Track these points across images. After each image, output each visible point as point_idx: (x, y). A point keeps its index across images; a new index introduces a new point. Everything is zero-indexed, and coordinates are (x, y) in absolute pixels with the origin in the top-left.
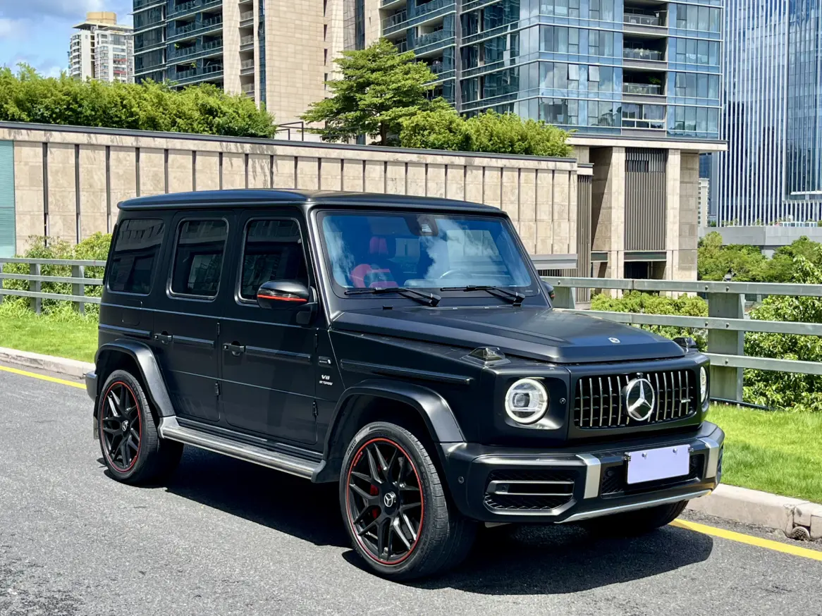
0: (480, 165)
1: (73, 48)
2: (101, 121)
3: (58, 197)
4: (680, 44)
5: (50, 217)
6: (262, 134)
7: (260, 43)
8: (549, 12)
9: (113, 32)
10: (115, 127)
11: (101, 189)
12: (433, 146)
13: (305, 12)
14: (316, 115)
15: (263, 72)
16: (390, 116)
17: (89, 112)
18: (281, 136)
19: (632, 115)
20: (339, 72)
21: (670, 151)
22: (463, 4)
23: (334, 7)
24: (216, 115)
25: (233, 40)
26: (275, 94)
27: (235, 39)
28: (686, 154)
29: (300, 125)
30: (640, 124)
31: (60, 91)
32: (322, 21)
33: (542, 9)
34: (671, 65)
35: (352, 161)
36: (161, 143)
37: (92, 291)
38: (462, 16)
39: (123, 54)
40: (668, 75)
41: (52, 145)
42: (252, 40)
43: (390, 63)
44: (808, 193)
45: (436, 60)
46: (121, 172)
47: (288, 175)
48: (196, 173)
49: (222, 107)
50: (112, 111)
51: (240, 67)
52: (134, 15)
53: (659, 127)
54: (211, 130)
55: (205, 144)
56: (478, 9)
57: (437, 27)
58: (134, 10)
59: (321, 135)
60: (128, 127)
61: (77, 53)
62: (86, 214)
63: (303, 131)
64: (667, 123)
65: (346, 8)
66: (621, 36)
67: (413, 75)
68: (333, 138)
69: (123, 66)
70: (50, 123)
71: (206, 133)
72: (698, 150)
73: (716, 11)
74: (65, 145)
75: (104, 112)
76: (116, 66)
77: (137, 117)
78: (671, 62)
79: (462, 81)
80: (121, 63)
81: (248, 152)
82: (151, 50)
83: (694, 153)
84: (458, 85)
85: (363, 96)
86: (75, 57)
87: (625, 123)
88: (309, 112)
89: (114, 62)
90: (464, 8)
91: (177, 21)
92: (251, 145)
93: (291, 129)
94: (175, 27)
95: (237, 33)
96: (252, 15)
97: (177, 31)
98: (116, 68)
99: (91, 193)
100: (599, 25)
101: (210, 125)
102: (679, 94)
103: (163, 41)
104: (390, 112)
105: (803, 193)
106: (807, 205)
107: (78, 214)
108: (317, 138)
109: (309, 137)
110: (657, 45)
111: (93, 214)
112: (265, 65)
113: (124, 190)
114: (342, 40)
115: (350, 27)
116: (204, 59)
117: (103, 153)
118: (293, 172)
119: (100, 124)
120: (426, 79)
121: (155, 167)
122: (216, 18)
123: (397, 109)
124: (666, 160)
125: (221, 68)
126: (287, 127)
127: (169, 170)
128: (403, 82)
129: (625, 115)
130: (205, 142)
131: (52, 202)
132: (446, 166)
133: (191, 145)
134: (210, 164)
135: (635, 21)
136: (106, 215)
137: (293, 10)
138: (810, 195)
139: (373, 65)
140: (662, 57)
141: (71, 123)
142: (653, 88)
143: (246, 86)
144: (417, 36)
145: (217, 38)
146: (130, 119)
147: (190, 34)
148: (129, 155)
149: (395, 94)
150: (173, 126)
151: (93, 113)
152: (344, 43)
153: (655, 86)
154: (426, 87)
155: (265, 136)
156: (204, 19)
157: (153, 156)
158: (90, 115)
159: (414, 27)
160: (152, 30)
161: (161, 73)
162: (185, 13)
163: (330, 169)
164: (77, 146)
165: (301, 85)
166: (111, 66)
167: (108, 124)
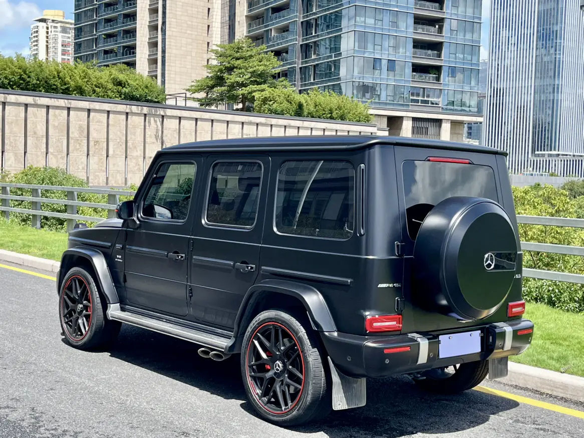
0: (309, 126)
1: (33, 35)
2: (44, 88)
3: (11, 141)
4: (453, 47)
5: (6, 154)
6: (156, 100)
7: (162, 37)
8: (362, 22)
9: (62, 25)
10: (54, 93)
11: (42, 136)
12: (276, 112)
13: (194, 16)
14: (197, 89)
15: (163, 57)
16: (248, 91)
17: (35, 82)
18: (170, 102)
19: (418, 95)
20: (214, 59)
21: (443, 121)
22: (303, 14)
23: (215, 13)
24: (124, 86)
25: (143, 34)
26: (171, 72)
27: (145, 33)
28: (454, 123)
29: (184, 95)
30: (423, 102)
31: (15, 67)
32: (206, 22)
33: (356, 20)
34: (445, 61)
35: (219, 121)
36: (85, 105)
37: (20, 204)
38: (302, 23)
39: (68, 40)
40: (444, 68)
41: (9, 104)
42: (157, 34)
43: (249, 53)
44: (546, 152)
45: (284, 52)
46: (56, 124)
47: (174, 130)
48: (110, 127)
49: (129, 81)
50: (52, 82)
51: (148, 53)
52: (75, 14)
53: (436, 104)
54: (121, 97)
55: (116, 106)
56: (313, 18)
57: (285, 29)
58: (75, 10)
59: (199, 102)
60: (62, 93)
61: (36, 39)
62: (31, 153)
63: (186, 100)
64: (441, 101)
65: (223, 14)
66: (411, 40)
67: (265, 62)
68: (207, 105)
69: (68, 49)
70: (8, 89)
71: (117, 99)
72: (464, 121)
73: (478, 25)
74: (18, 104)
75: (46, 82)
76: (63, 48)
77: (69, 85)
78: (445, 60)
79: (301, 68)
80: (67, 46)
81: (146, 113)
82: (86, 39)
83: (461, 123)
84: (298, 70)
85: (229, 76)
86: (34, 41)
87: (413, 101)
88: (192, 86)
89: (62, 45)
90: (304, 17)
91: (105, 19)
92: (148, 108)
93: (178, 98)
94: (103, 24)
95: (147, 29)
96: (157, 16)
97: (104, 26)
98: (63, 50)
99: (35, 138)
100: (396, 31)
101: (120, 94)
102: (450, 81)
103: (95, 33)
104: (248, 88)
105: (543, 152)
106: (546, 161)
107: (25, 153)
108: (196, 105)
109: (190, 104)
110: (436, 47)
111: (36, 153)
112: (165, 51)
113: (58, 136)
114: (219, 36)
115: (225, 27)
116: (123, 46)
117: (44, 110)
118: (178, 128)
119: (43, 90)
120: (275, 65)
121: (80, 121)
122: (132, 18)
123: (253, 86)
124: (440, 126)
125: (134, 53)
126: (175, 96)
127: (90, 123)
128: (257, 67)
129: (413, 94)
130: (116, 105)
131: (7, 144)
132: (285, 127)
133: (107, 107)
134: (119, 120)
135: (421, 30)
136: (45, 153)
137: (186, 14)
138: (548, 154)
139: (238, 55)
140: (439, 56)
141: (22, 89)
142: (432, 77)
143: (151, 66)
144: (271, 36)
145: (132, 32)
146: (64, 87)
147: (114, 29)
148: (62, 113)
149: (252, 76)
150: (94, 93)
151: (38, 82)
152: (221, 38)
153: (435, 76)
154: (274, 71)
155: (158, 102)
156: (124, 18)
157: (79, 113)
158: (36, 84)
159: (269, 29)
160: (87, 25)
161: (93, 55)
162: (110, 14)
163: (204, 126)
164: (26, 106)
165: (190, 67)
166: (60, 48)
167: (49, 91)
